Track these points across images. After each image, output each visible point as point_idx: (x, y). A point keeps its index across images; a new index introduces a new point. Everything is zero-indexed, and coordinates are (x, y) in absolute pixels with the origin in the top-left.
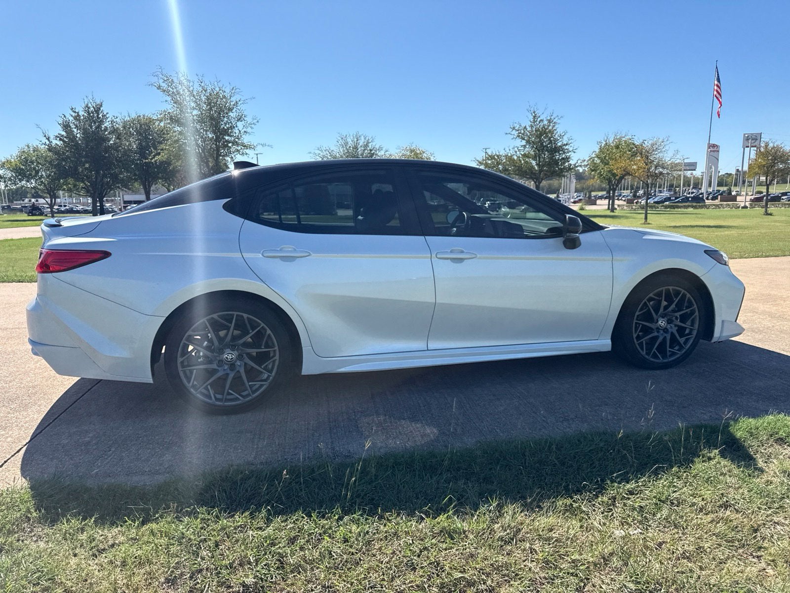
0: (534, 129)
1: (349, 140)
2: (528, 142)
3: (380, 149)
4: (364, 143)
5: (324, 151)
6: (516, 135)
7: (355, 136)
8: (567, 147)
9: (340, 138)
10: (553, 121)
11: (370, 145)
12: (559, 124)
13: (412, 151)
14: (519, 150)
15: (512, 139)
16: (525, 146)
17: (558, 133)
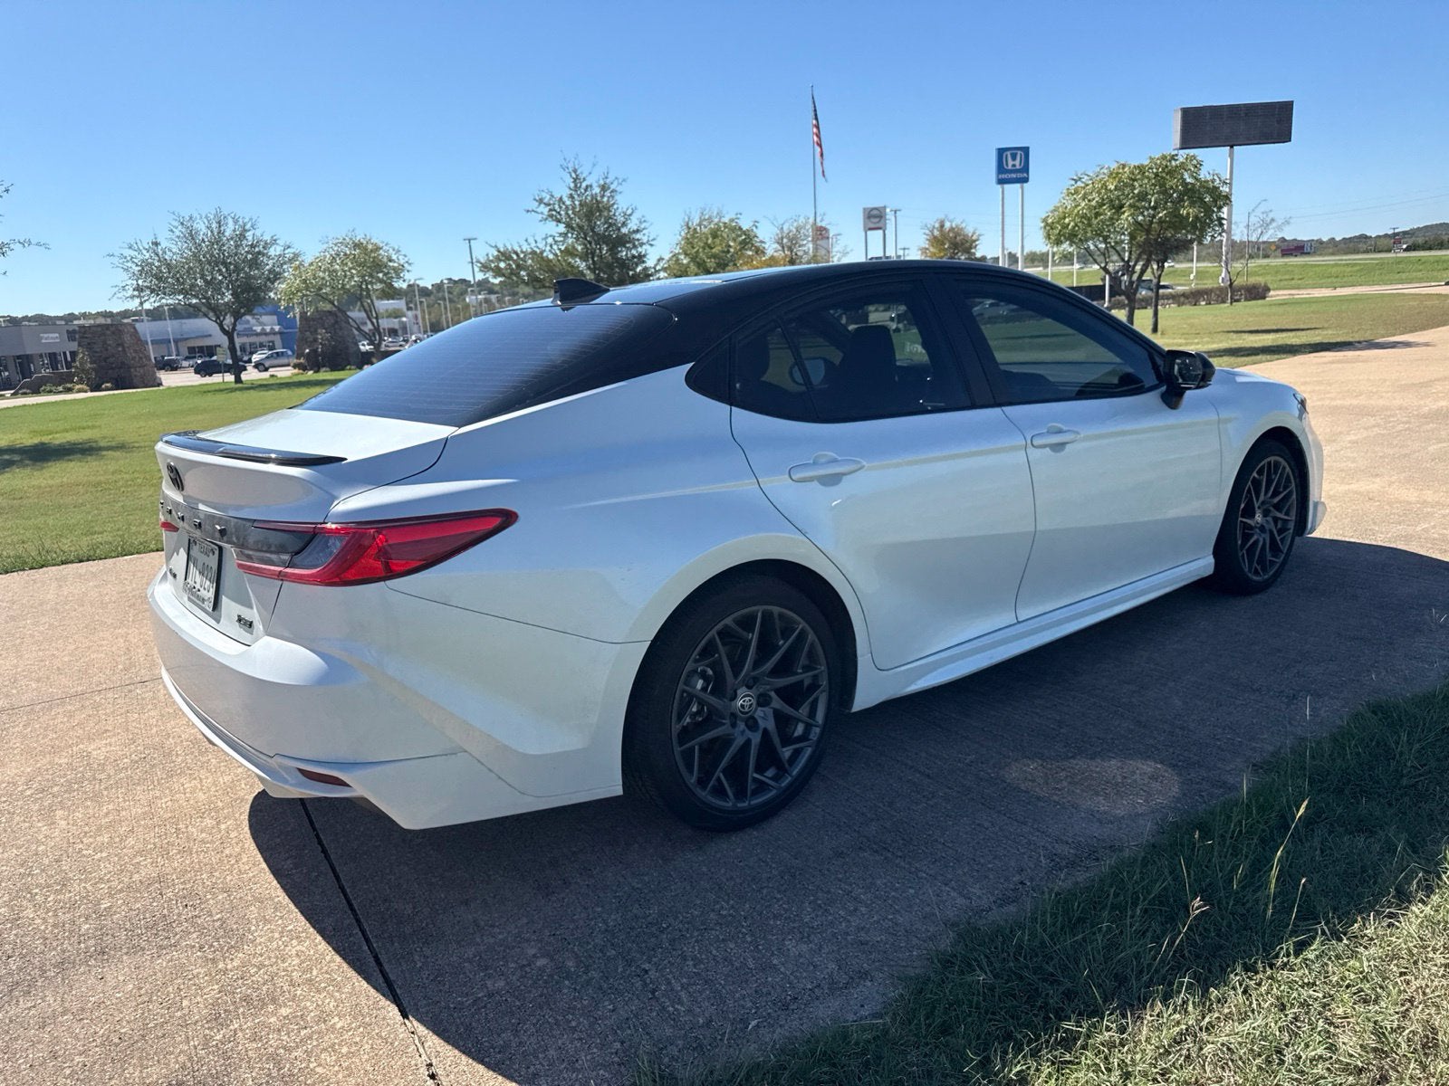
0: (577, 203)
1: (201, 227)
2: (568, 226)
3: (274, 241)
4: (234, 231)
5: (145, 252)
6: (546, 213)
7: (212, 217)
8: (638, 236)
9: (176, 224)
10: (609, 188)
11: (249, 235)
12: (620, 193)
13: (357, 245)
14: (556, 242)
15: (541, 221)
16: (565, 235)
17: (620, 210)
